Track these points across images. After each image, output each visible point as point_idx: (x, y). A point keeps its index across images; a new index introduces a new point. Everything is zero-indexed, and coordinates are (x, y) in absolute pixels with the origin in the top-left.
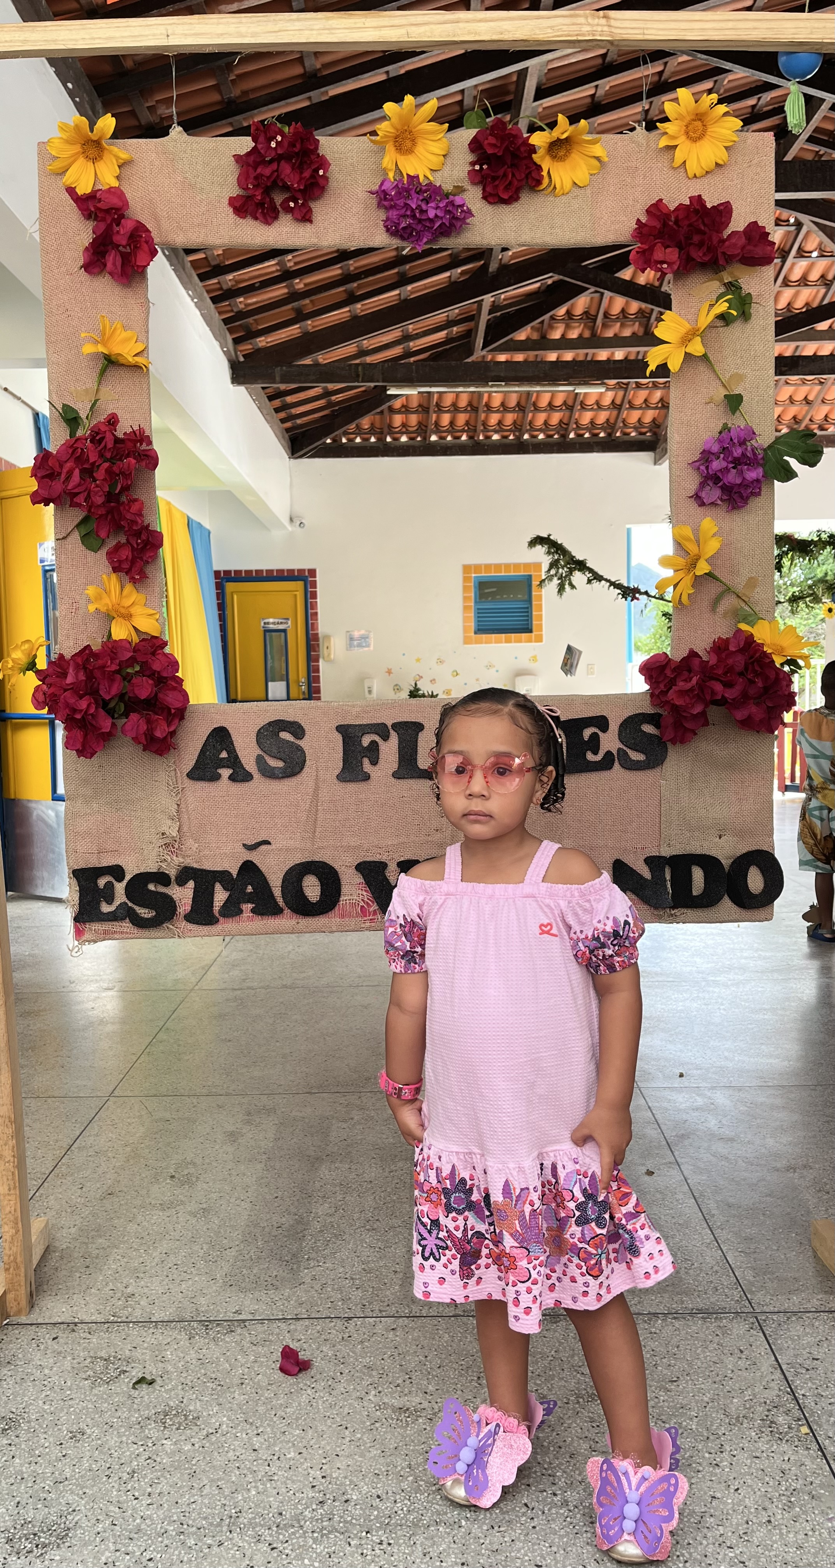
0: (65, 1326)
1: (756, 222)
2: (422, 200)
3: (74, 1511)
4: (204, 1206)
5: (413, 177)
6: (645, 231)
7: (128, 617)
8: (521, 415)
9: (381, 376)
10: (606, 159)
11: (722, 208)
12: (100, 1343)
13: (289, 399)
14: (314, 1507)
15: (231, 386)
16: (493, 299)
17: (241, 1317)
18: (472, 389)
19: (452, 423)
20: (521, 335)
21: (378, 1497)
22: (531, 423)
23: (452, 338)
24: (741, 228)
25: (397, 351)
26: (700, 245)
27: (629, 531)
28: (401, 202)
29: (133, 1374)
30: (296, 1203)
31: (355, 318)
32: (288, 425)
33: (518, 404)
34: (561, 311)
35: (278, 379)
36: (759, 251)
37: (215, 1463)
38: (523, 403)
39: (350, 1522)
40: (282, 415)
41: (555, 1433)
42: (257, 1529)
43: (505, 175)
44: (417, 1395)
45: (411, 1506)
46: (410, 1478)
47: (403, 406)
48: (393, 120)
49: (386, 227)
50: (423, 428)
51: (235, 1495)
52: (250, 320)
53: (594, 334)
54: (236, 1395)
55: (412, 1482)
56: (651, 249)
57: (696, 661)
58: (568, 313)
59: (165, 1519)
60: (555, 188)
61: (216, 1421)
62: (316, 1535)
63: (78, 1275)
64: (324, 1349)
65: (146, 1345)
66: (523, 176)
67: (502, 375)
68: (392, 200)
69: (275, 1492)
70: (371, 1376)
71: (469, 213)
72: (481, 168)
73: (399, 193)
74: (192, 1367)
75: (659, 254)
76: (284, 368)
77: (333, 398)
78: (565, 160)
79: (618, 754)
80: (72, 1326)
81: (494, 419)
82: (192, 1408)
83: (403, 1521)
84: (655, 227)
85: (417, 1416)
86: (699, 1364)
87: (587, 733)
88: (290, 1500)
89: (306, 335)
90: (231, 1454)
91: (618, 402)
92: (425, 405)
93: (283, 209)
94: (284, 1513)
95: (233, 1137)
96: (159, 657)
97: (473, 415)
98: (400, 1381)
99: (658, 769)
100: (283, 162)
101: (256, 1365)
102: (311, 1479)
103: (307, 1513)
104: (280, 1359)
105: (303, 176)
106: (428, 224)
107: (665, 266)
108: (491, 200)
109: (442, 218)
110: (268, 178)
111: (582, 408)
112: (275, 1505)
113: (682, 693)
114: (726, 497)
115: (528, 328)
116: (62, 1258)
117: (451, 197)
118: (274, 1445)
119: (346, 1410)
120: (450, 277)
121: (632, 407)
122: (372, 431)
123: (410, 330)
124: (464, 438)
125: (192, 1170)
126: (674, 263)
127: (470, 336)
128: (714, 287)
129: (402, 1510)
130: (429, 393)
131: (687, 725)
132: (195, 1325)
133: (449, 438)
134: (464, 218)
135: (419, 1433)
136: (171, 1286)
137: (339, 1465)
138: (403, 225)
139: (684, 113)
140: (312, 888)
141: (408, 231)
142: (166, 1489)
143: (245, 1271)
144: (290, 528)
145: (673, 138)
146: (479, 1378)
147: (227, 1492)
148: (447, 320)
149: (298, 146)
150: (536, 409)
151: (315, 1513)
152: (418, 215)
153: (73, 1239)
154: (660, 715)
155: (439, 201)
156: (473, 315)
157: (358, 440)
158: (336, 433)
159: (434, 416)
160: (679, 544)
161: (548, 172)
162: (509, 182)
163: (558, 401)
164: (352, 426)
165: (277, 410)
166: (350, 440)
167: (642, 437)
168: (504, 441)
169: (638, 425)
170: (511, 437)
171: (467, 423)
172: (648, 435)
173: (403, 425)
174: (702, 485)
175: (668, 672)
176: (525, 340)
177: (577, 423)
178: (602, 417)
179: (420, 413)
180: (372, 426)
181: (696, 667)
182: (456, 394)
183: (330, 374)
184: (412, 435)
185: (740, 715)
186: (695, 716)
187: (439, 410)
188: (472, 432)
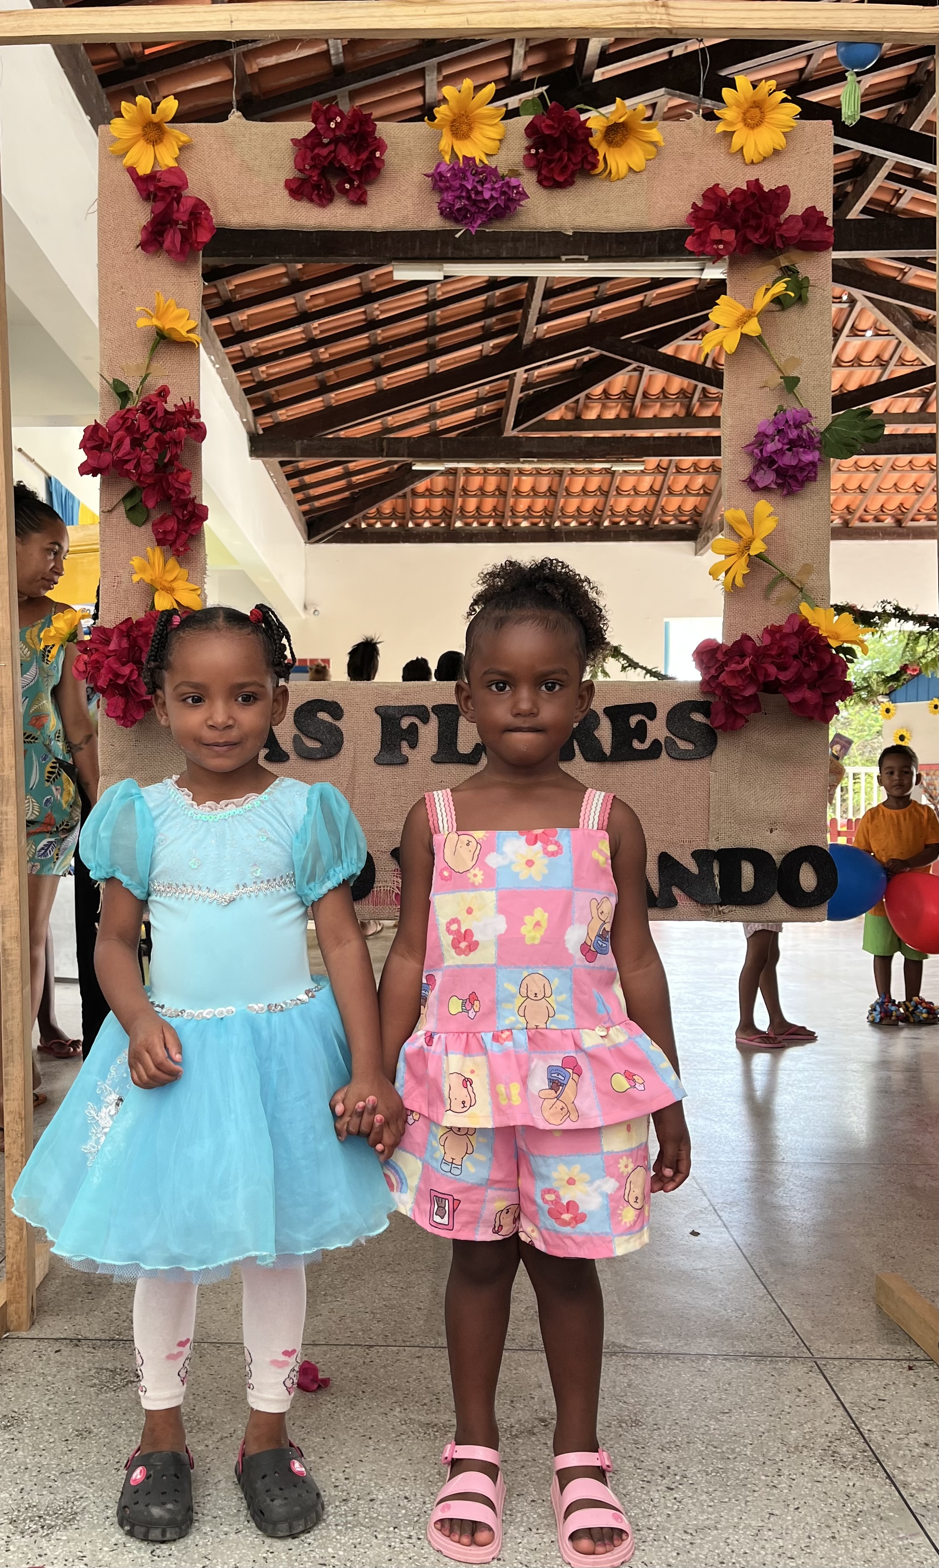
0: (68, 1341)
1: (813, 208)
2: (478, 182)
3: (81, 1498)
5: (470, 159)
6: (700, 214)
7: (170, 591)
8: (552, 500)
9: (406, 451)
10: (663, 144)
11: (779, 192)
12: (103, 1356)
13: (308, 478)
15: (249, 458)
16: (525, 376)
18: (502, 465)
19: (478, 509)
20: (555, 414)
22: (562, 509)
23: (481, 417)
24: (798, 212)
25: (423, 429)
26: (756, 228)
27: (666, 624)
28: (456, 183)
31: (380, 392)
32: (306, 507)
33: (550, 489)
34: (597, 390)
35: (298, 452)
36: (817, 236)
38: (554, 488)
39: (377, 1519)
40: (301, 496)
43: (561, 159)
44: (445, 1414)
47: (427, 490)
48: (451, 103)
49: (440, 208)
50: (448, 513)
52: (272, 391)
53: (632, 414)
56: (707, 231)
57: (749, 644)
58: (605, 392)
60: (611, 172)
61: (231, 1427)
63: (80, 1299)
64: (345, 1371)
66: (579, 159)
67: (534, 451)
68: (448, 182)
70: (396, 1396)
71: (525, 195)
72: (537, 152)
73: (454, 175)
74: (203, 1381)
75: (715, 234)
76: (305, 441)
77: (354, 479)
78: (620, 146)
79: (666, 742)
80: (74, 1342)
81: (524, 504)
82: (204, 1415)
84: (711, 211)
86: (753, 1399)
87: (634, 720)
89: (329, 408)
91: (657, 487)
92: (451, 489)
93: (340, 191)
97: (502, 500)
98: (426, 1401)
99: (707, 760)
100: (340, 144)
102: (333, 1480)
105: (360, 157)
106: (483, 206)
107: (720, 248)
108: (545, 183)
109: (497, 199)
110: (325, 158)
111: (618, 493)
113: (733, 673)
114: (780, 481)
115: (562, 406)
116: (63, 1284)
117: (507, 179)
119: (369, 1423)
120: (481, 351)
121: (671, 492)
122: (393, 515)
123: (438, 408)
124: (491, 524)
126: (729, 242)
127: (501, 416)
128: (770, 271)
130: (454, 472)
131: (738, 710)
133: (475, 525)
134: (519, 200)
137: (363, 1469)
138: (457, 207)
139: (743, 101)
141: (463, 212)
144: (303, 615)
145: (731, 124)
148: (477, 397)
149: (357, 127)
150: (568, 494)
151: (338, 1509)
152: (473, 196)
154: (710, 702)
155: (495, 183)
156: (505, 392)
157: (378, 525)
158: (356, 517)
159: (460, 500)
160: (732, 528)
161: (605, 157)
162: (565, 167)
163: (593, 486)
164: (373, 510)
165: (295, 491)
166: (370, 525)
167: (682, 526)
168: (534, 528)
169: (677, 513)
170: (541, 524)
171: (494, 509)
172: (688, 523)
173: (426, 510)
174: (756, 469)
175: (720, 656)
176: (560, 420)
177: (612, 510)
178: (640, 503)
179: (445, 497)
180: (394, 510)
181: (749, 651)
182: (487, 472)
183: (353, 448)
184: (436, 521)
185: (794, 698)
186: (747, 700)
187: (465, 493)
188: (500, 518)
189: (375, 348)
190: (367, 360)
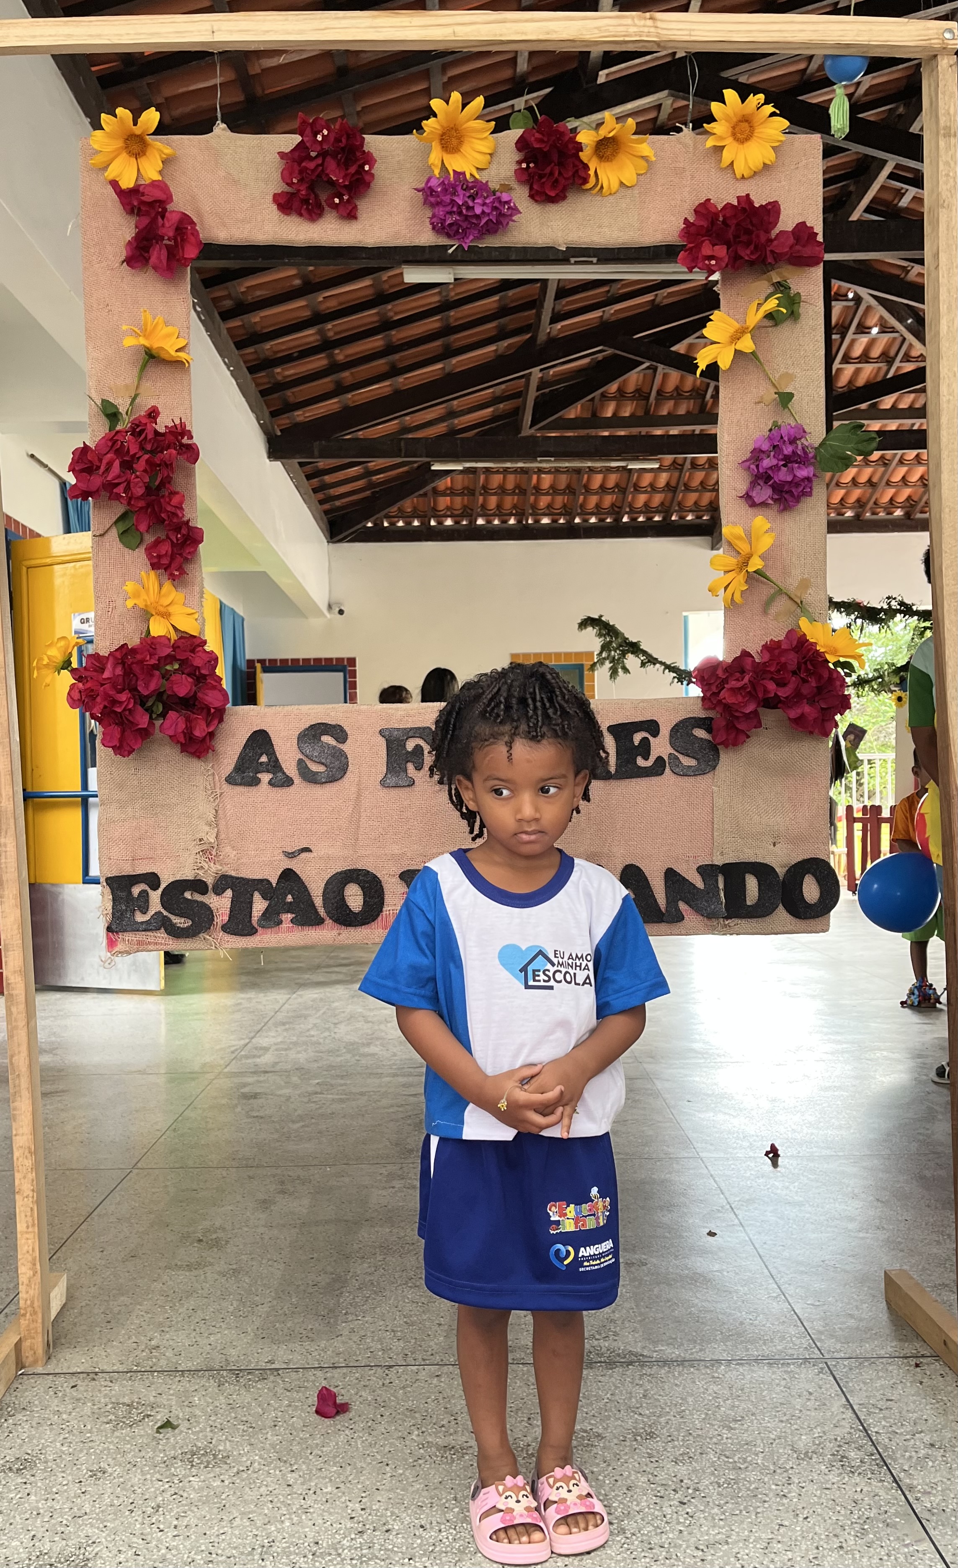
0: (85, 1375)
1: (804, 223)
2: (469, 197)
3: (94, 1543)
4: (234, 1267)
5: (460, 173)
6: (692, 229)
7: (167, 615)
8: (571, 497)
9: (424, 451)
10: (654, 159)
11: (769, 207)
12: (120, 1390)
13: (328, 479)
14: (353, 1536)
15: (267, 461)
16: (540, 375)
17: (273, 1366)
18: (520, 465)
19: (499, 506)
20: (573, 412)
21: (422, 1527)
22: (582, 506)
23: (499, 416)
24: (789, 228)
25: (440, 429)
26: (747, 244)
27: (686, 618)
28: (447, 199)
29: (158, 1417)
30: (333, 1263)
31: (396, 392)
32: (327, 506)
33: (569, 486)
34: (613, 387)
35: (316, 453)
36: (807, 251)
37: (246, 1497)
38: (574, 485)
39: (392, 1550)
40: (321, 496)
41: (611, 1468)
42: (292, 1557)
43: (551, 173)
44: (463, 1435)
45: (456, 1535)
46: (456, 1510)
47: (447, 489)
48: (440, 118)
49: (432, 224)
50: (469, 511)
51: (268, 1526)
52: (289, 392)
53: (647, 412)
54: (269, 1436)
55: (458, 1513)
56: (699, 247)
57: (749, 660)
59: (192, 1549)
60: (602, 187)
61: (247, 1460)
62: (354, 1562)
63: (99, 1329)
64: (363, 1394)
65: (171, 1392)
66: (570, 173)
67: (551, 450)
68: (439, 196)
69: (310, 1523)
70: (414, 1418)
71: (515, 210)
72: (528, 166)
73: (445, 190)
74: (221, 1411)
75: (707, 250)
76: (323, 443)
77: (374, 478)
78: (611, 161)
79: (669, 758)
80: (92, 1375)
81: (544, 501)
82: (221, 1448)
83: (449, 1549)
84: (703, 226)
85: (463, 1454)
86: (765, 1406)
87: (637, 738)
88: (327, 1530)
89: (345, 409)
90: (263, 1490)
91: (673, 483)
92: (471, 487)
93: (329, 206)
94: (320, 1542)
95: (265, 1204)
96: (200, 654)
97: (522, 497)
98: (444, 1422)
99: (711, 774)
100: (328, 158)
101: (290, 1409)
102: (349, 1511)
103: (345, 1542)
104: (316, 1403)
105: (349, 171)
106: (474, 221)
107: (713, 262)
108: (536, 198)
109: (488, 214)
110: (313, 171)
111: (635, 489)
112: (311, 1535)
113: (733, 690)
114: (776, 497)
115: (579, 405)
116: (81, 1314)
117: (498, 194)
118: (310, 1480)
119: (387, 1449)
120: (495, 351)
121: (688, 488)
122: (415, 514)
123: (455, 408)
124: (512, 521)
125: (221, 1234)
126: (721, 259)
127: (518, 414)
128: (762, 286)
129: (447, 1538)
130: (473, 471)
131: (740, 726)
132: (225, 1373)
133: (496, 522)
134: (511, 215)
135: (465, 1468)
136: (198, 1339)
137: (379, 1498)
138: (448, 222)
139: (732, 115)
140: (354, 897)
141: (455, 228)
142: (194, 1522)
143: (278, 1325)
144: (328, 616)
145: (722, 138)
146: (529, 1419)
147: (259, 1523)
148: (494, 397)
149: (344, 140)
150: (586, 491)
151: (354, 1542)
152: (464, 212)
153: (93, 1297)
154: (712, 719)
155: (485, 198)
156: (521, 391)
157: (401, 524)
158: (377, 516)
159: (481, 499)
160: (730, 544)
161: (596, 172)
162: (556, 181)
163: (610, 482)
164: (394, 509)
165: (315, 491)
166: (392, 524)
167: (699, 521)
168: (555, 525)
169: (694, 508)
170: (562, 521)
171: (515, 507)
172: (705, 518)
173: (448, 508)
174: (753, 484)
175: (720, 673)
176: (576, 418)
177: (630, 506)
178: (657, 499)
179: (465, 495)
180: (415, 509)
181: (748, 667)
182: (506, 471)
183: (371, 449)
184: (458, 519)
185: (794, 713)
186: (747, 716)
187: (485, 492)
188: (521, 515)
189: (390, 349)
190: (382, 361)
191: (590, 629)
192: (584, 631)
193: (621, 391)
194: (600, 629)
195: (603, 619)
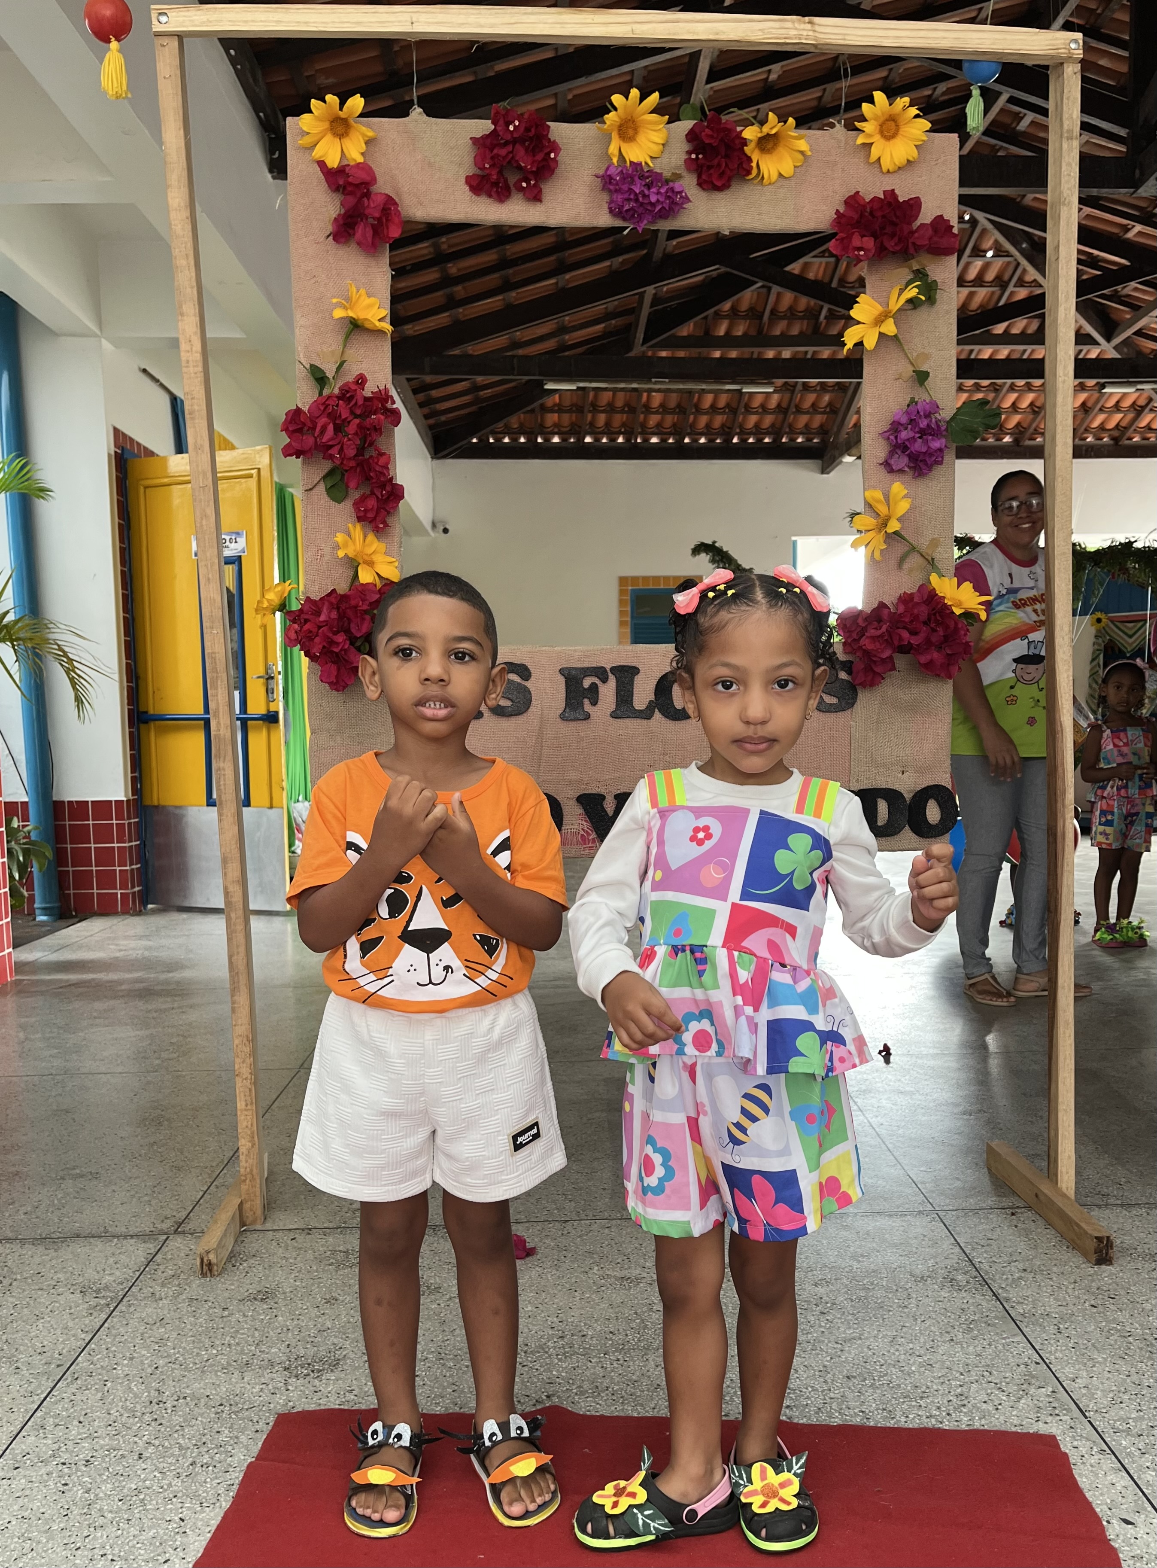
0: (301, 1231)
1: (941, 216)
2: (645, 186)
5: (636, 164)
6: (843, 219)
7: (372, 564)
8: (681, 416)
9: (536, 370)
10: (809, 153)
11: (912, 202)
13: (435, 393)
16: (654, 292)
18: (635, 385)
19: (608, 424)
20: (685, 330)
22: (691, 426)
23: (611, 332)
24: (928, 221)
25: (550, 344)
26: (893, 235)
27: (794, 542)
28: (625, 187)
31: (509, 307)
32: (432, 421)
33: (680, 404)
34: (727, 306)
35: (424, 370)
36: (944, 242)
38: (683, 403)
40: (426, 410)
43: (719, 165)
47: (555, 405)
48: (619, 110)
49: (610, 208)
50: (577, 429)
53: (760, 331)
56: (849, 237)
57: (885, 610)
58: (735, 307)
60: (763, 178)
64: (547, 1241)
66: (736, 166)
67: (665, 371)
68: (617, 184)
70: (592, 1258)
71: (687, 199)
72: (697, 157)
73: (623, 179)
75: (856, 241)
76: (434, 358)
77: (481, 393)
78: (772, 154)
81: (653, 420)
84: (852, 217)
89: (457, 323)
91: (785, 404)
92: (581, 402)
93: (517, 189)
97: (631, 415)
99: (850, 711)
100: (517, 146)
105: (536, 158)
106: (649, 208)
107: (862, 253)
108: (704, 186)
109: (662, 203)
110: (504, 157)
111: (747, 410)
113: (872, 637)
114: (912, 465)
115: (692, 322)
117: (671, 184)
120: (610, 266)
121: (799, 410)
122: (522, 430)
123: (567, 322)
124: (621, 440)
126: (869, 250)
127: (630, 331)
128: (905, 274)
130: (583, 389)
131: (876, 670)
133: (605, 440)
134: (682, 204)
138: (625, 208)
139: (880, 116)
141: (631, 213)
144: (434, 534)
145: (870, 136)
148: (605, 313)
149: (533, 130)
150: (698, 411)
152: (640, 199)
154: (852, 663)
155: (660, 187)
156: (634, 308)
157: (506, 440)
158: (483, 432)
159: (590, 416)
160: (870, 506)
161: (757, 163)
162: (723, 171)
163: (722, 403)
164: (501, 425)
165: (421, 405)
166: (498, 440)
167: (809, 444)
168: (663, 444)
169: (804, 431)
170: (671, 441)
171: (624, 425)
172: (815, 441)
173: (555, 425)
174: (891, 453)
175: (860, 621)
176: (688, 336)
177: (741, 426)
178: (768, 420)
179: (574, 412)
180: (521, 425)
181: (885, 617)
182: (615, 390)
183: (481, 365)
184: (565, 436)
185: (923, 659)
186: (883, 661)
187: (594, 409)
188: (629, 434)
189: (504, 264)
190: (496, 275)
191: (703, 555)
192: (697, 557)
193: (734, 309)
194: (713, 556)
195: (717, 545)
